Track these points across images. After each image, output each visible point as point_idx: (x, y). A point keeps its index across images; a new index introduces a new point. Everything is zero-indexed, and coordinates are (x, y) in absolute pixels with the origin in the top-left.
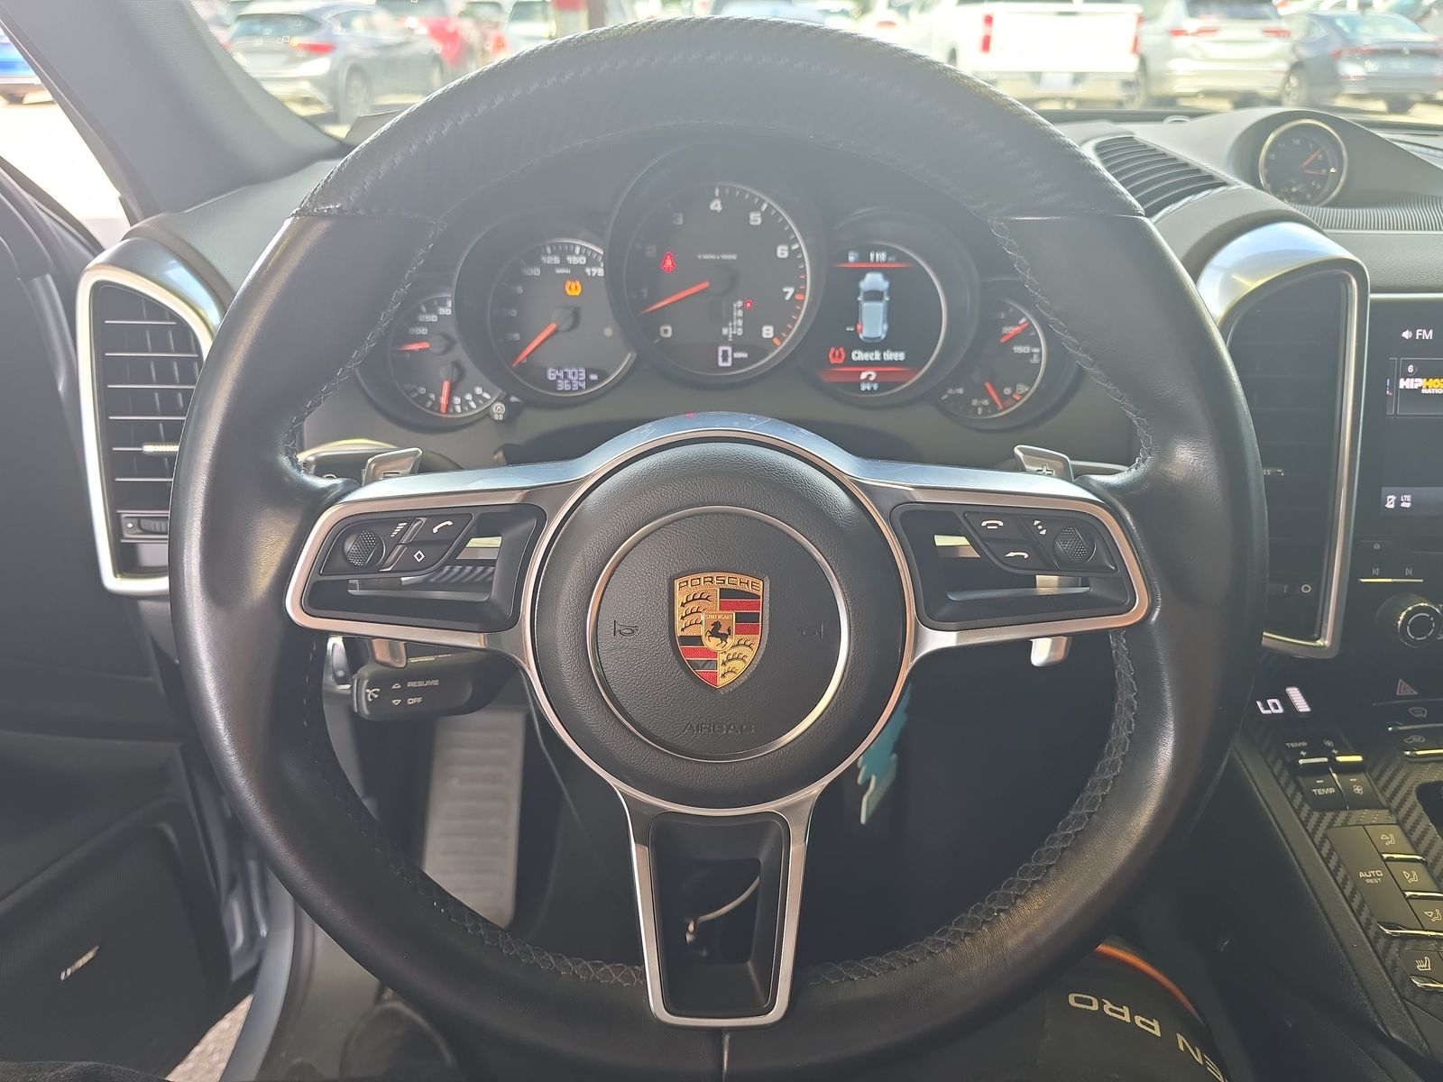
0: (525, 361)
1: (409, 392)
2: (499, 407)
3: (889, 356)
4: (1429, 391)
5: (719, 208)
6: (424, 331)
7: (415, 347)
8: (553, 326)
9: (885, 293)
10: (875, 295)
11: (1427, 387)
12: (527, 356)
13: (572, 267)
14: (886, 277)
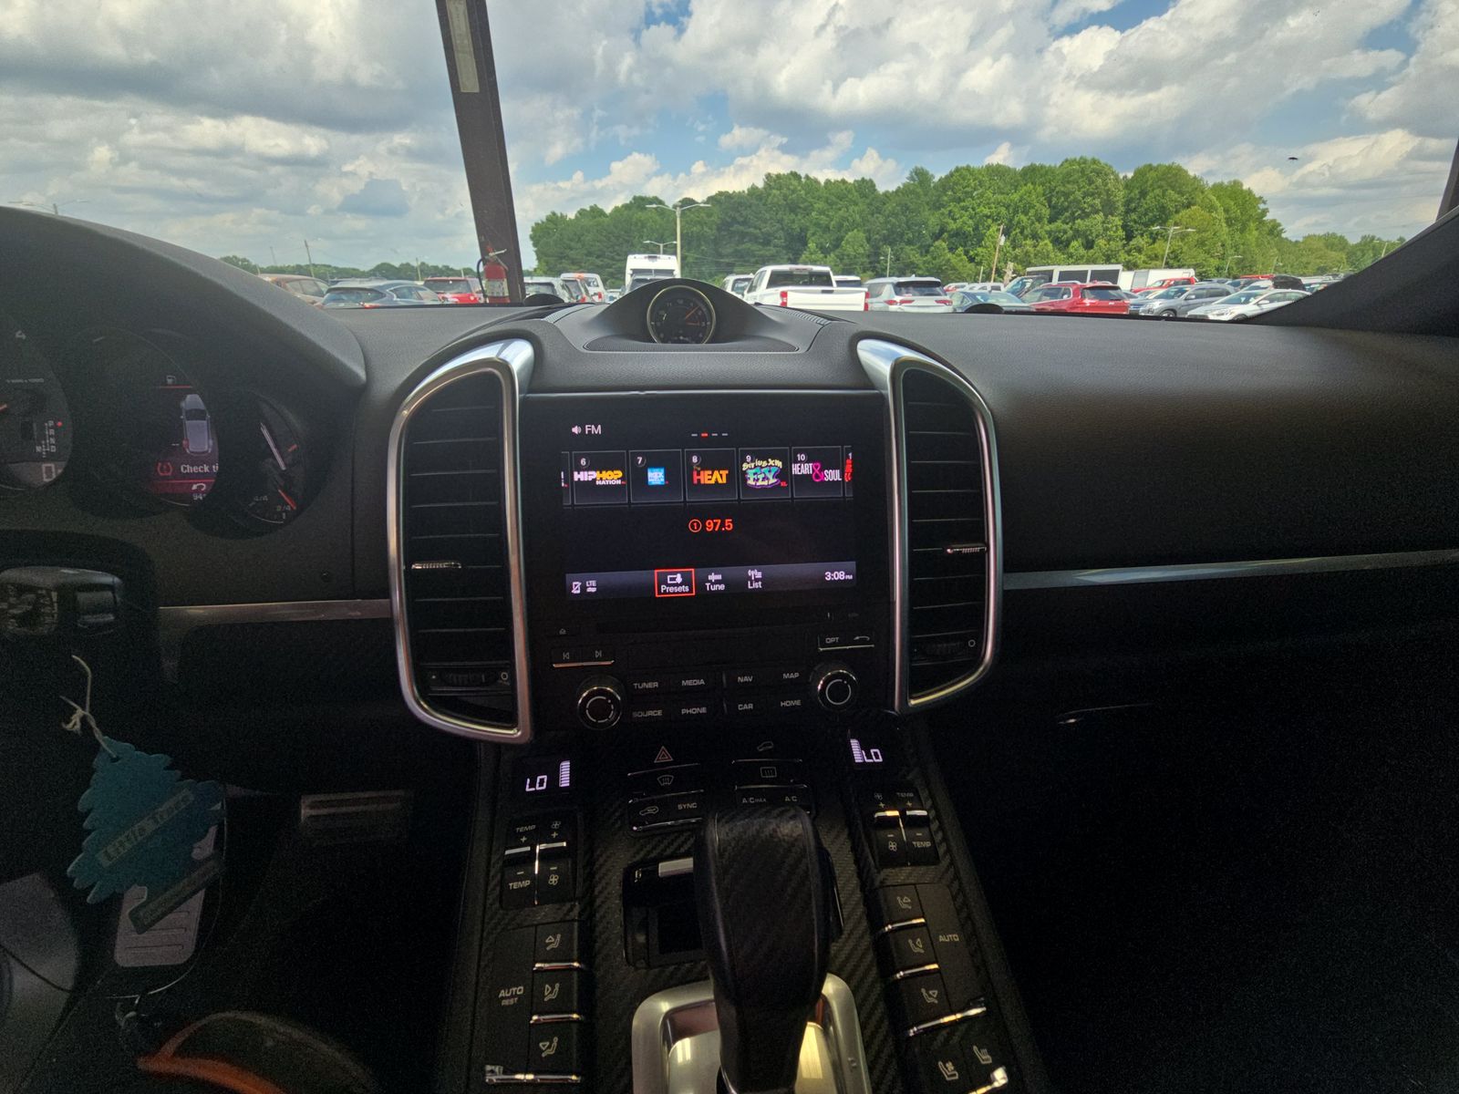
4: (603, 483)
9: (205, 412)
10: (196, 414)
11: (601, 479)
14: (203, 398)
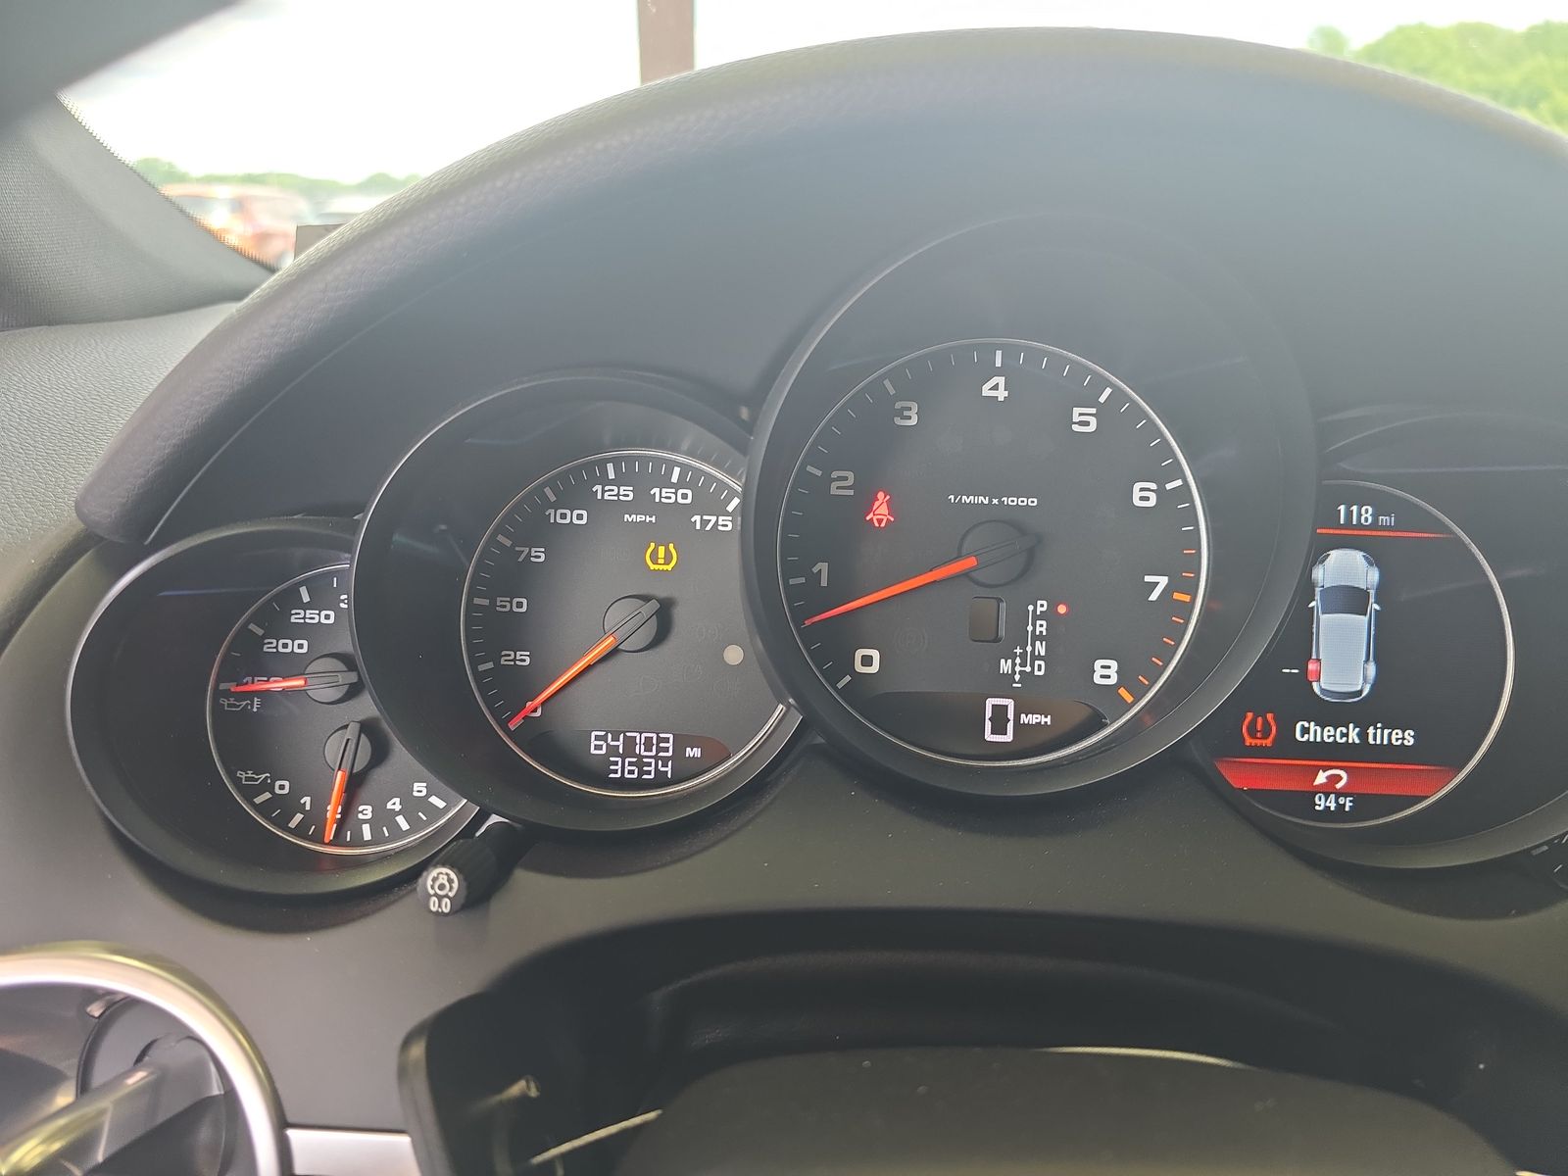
0: (538, 714)
1: (250, 793)
2: (443, 880)
3: (1377, 735)
5: (1002, 394)
6: (300, 646)
7: (277, 685)
8: (608, 643)
9: (1372, 593)
10: (1351, 600)
12: (543, 703)
13: (661, 509)
14: (1375, 558)
